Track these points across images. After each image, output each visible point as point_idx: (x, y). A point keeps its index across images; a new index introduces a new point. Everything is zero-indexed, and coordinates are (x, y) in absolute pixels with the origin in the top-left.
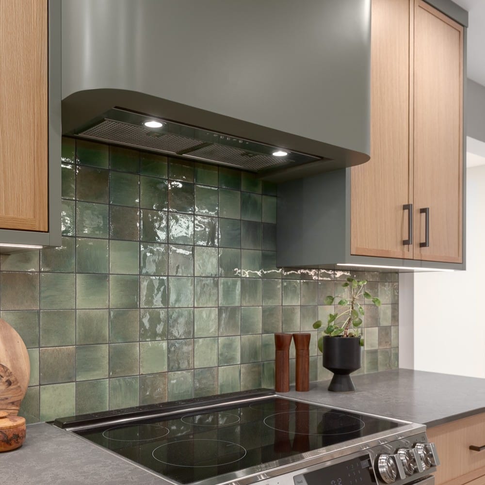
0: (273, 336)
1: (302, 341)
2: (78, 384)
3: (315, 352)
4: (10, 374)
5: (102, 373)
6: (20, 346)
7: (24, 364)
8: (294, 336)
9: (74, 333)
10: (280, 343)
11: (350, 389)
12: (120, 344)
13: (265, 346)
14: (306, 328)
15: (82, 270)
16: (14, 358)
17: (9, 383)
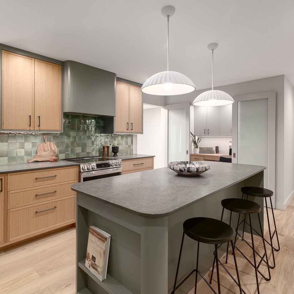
0: (102, 147)
1: (108, 147)
2: (65, 154)
3: (111, 149)
4: (54, 152)
5: (69, 152)
6: (56, 147)
7: (57, 150)
8: (107, 146)
9: (65, 145)
10: (104, 148)
11: (117, 156)
12: (72, 147)
13: (101, 148)
14: (108, 145)
15: (66, 135)
16: (55, 149)
17: (54, 153)
